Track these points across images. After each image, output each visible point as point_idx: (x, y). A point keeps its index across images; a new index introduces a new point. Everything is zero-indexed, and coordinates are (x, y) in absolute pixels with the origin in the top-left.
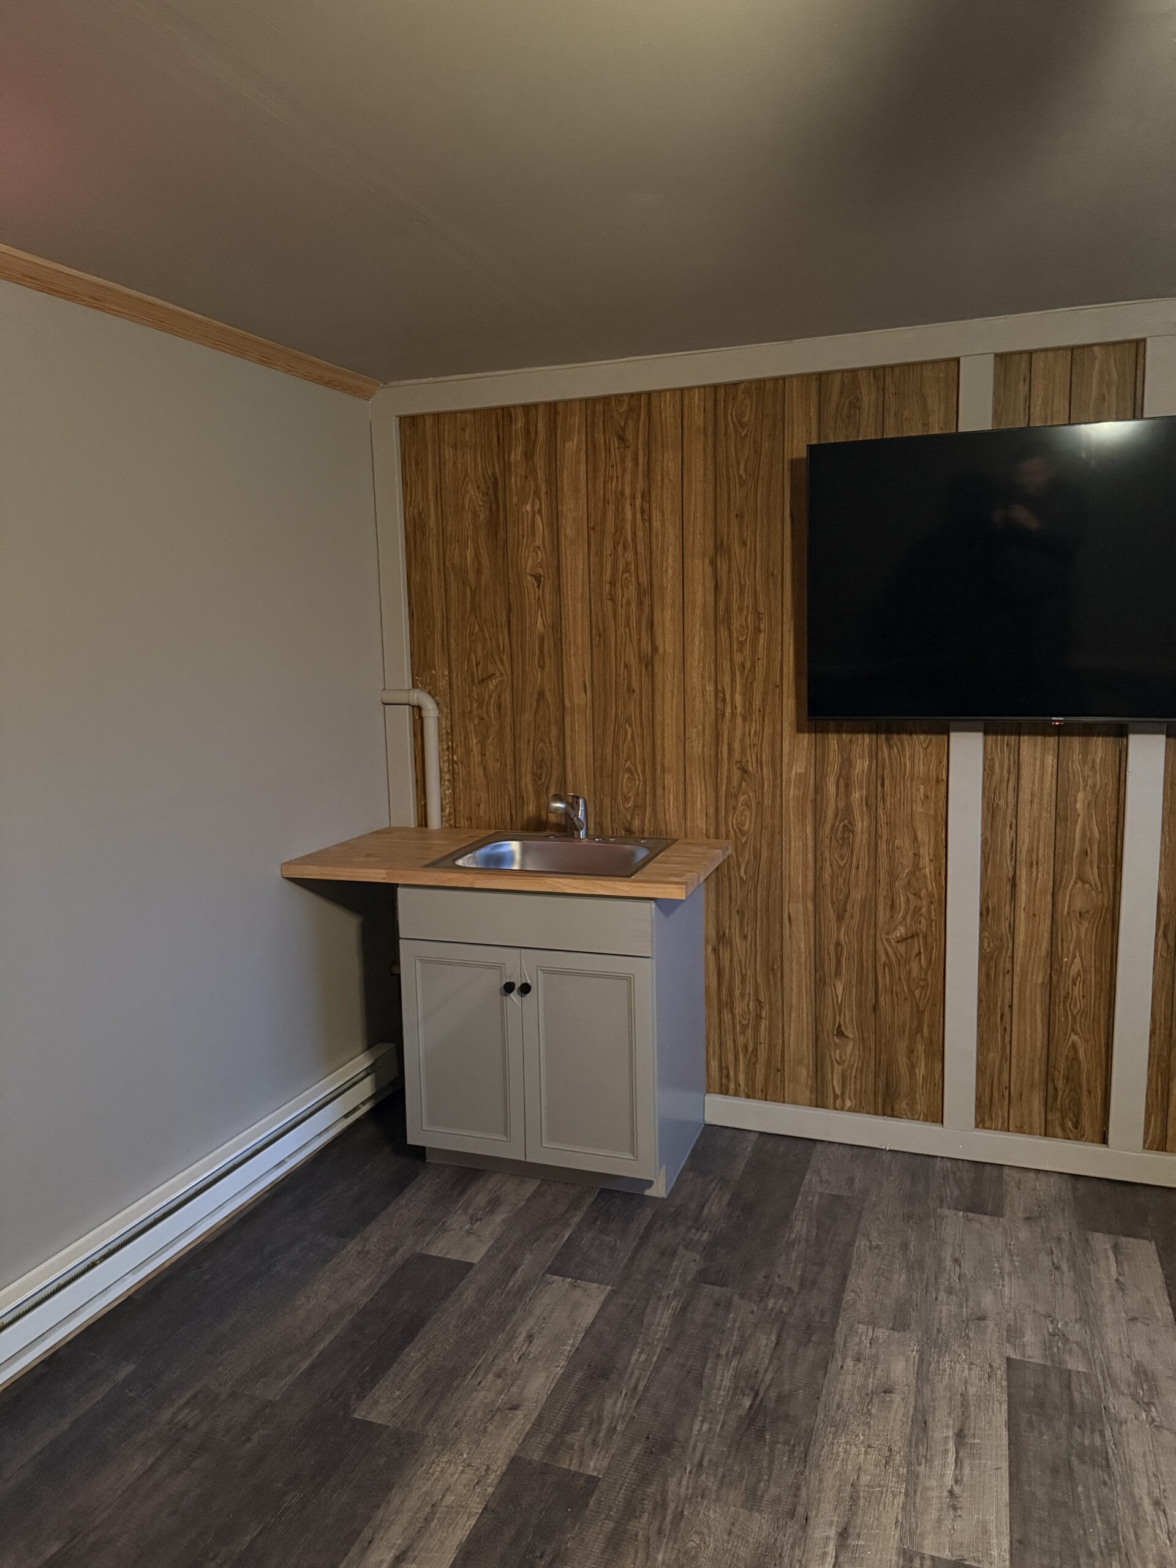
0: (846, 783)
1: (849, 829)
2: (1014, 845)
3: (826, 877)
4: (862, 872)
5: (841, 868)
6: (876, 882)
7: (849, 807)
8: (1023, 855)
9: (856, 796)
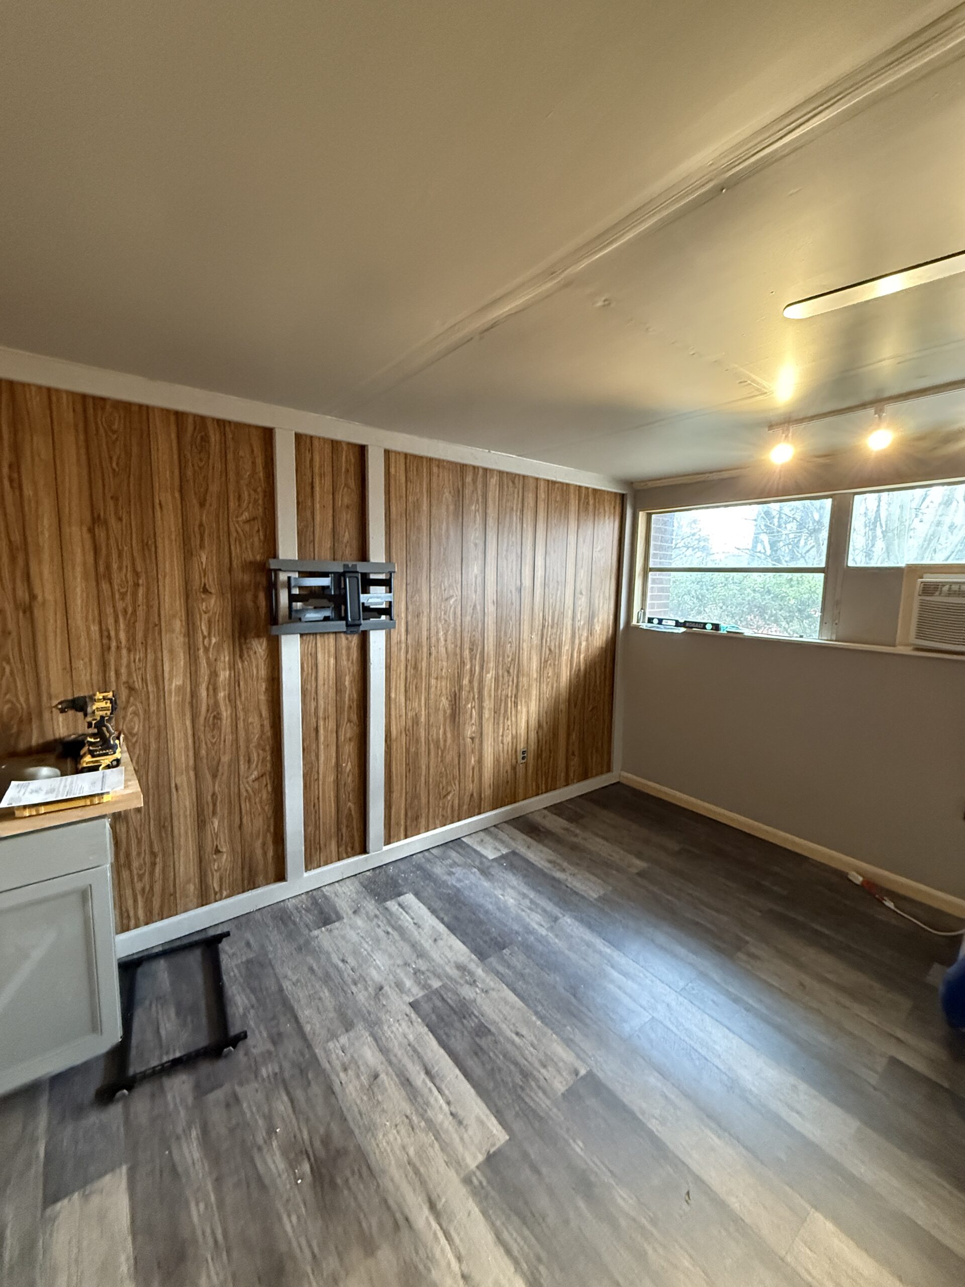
0: (213, 688)
1: (218, 717)
2: (316, 708)
3: (203, 752)
4: (228, 743)
5: (213, 744)
6: (238, 749)
7: (216, 704)
8: (321, 714)
9: (221, 694)
